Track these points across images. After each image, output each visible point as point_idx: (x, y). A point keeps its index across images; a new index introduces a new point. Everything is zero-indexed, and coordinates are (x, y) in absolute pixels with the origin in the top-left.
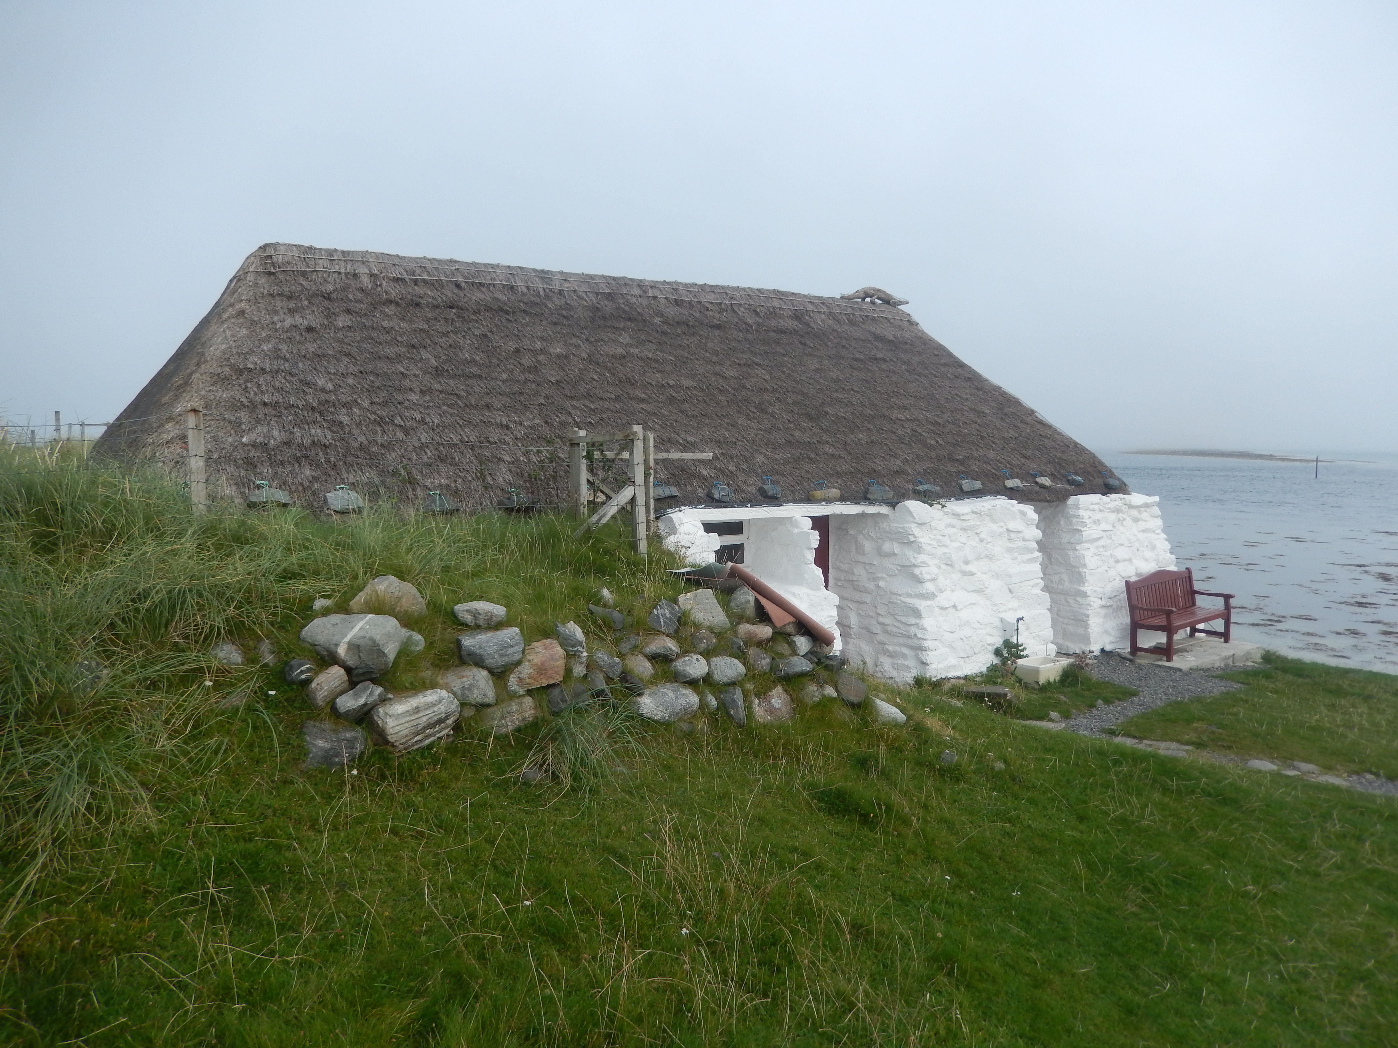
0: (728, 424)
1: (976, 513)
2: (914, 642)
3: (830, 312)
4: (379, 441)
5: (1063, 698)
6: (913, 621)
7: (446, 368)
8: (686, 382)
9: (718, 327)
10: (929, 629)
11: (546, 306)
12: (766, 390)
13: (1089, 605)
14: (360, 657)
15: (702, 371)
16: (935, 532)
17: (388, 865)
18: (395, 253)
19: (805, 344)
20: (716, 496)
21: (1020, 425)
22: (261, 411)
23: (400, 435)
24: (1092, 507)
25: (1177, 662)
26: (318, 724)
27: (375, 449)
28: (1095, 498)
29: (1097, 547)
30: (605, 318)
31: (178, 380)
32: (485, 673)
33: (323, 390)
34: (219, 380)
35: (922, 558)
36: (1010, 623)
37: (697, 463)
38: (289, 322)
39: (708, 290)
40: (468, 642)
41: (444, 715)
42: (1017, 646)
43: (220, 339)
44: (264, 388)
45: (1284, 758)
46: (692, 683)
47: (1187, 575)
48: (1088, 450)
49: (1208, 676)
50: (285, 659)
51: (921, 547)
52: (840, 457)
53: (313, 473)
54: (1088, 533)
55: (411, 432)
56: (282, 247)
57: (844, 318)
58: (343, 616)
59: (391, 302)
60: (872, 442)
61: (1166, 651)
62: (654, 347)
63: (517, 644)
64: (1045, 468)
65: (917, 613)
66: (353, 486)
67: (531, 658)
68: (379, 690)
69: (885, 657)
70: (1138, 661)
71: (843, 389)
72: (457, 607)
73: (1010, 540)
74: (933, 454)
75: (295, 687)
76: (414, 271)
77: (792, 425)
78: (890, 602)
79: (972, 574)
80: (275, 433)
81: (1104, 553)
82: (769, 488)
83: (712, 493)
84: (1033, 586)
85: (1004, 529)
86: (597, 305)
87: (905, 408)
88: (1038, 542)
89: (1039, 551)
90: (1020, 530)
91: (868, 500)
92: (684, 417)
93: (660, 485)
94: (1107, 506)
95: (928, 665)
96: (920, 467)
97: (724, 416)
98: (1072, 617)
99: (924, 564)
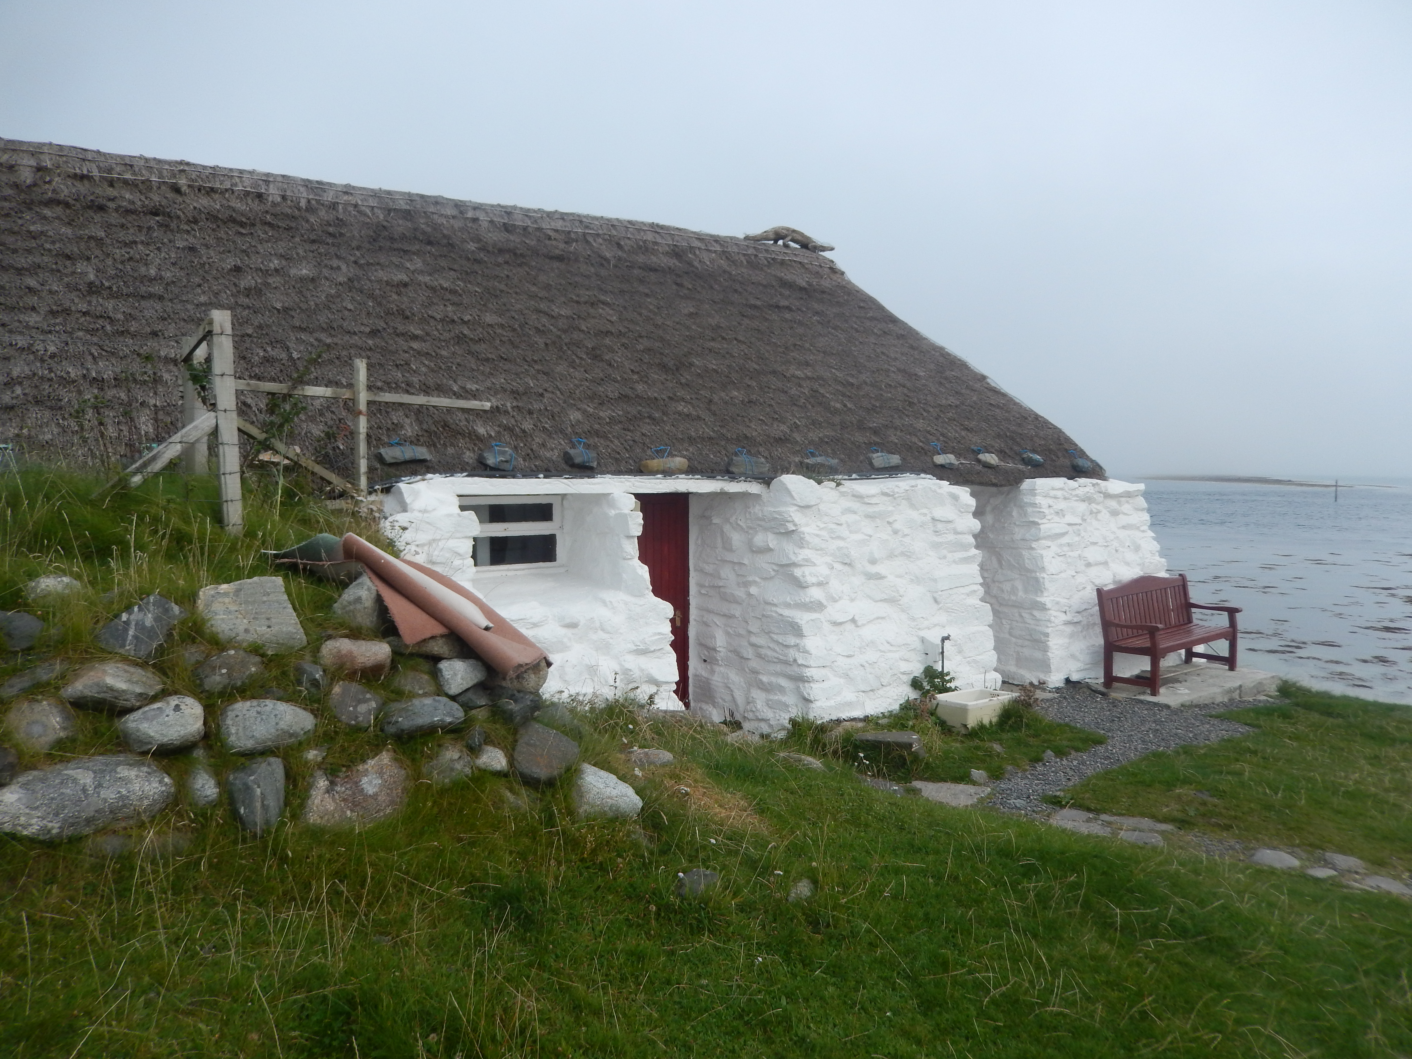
0: (538, 371)
1: (887, 495)
2: (794, 670)
3: (723, 252)
5: (997, 747)
6: (792, 640)
7: (107, 284)
8: (489, 318)
9: (560, 258)
10: (813, 651)
11: (307, 221)
12: (608, 333)
13: (1049, 621)
15: (518, 306)
16: (826, 519)
18: (95, 148)
19: (681, 285)
20: (491, 461)
21: (965, 391)
24: (1053, 493)
25: (1166, 696)
28: (1059, 482)
29: (1061, 546)
30: (392, 239)
35: (805, 553)
36: (932, 644)
39: (557, 216)
42: (942, 675)
45: (1311, 845)
47: (1181, 583)
48: (1052, 424)
49: (1204, 716)
51: (802, 539)
52: (699, 418)
54: (1047, 527)
57: (742, 258)
60: (750, 402)
61: (1151, 682)
62: (457, 276)
64: (992, 443)
65: (797, 630)
69: (759, 691)
70: (1113, 695)
71: (723, 338)
73: (937, 532)
74: (837, 419)
76: (113, 170)
77: (635, 377)
78: (763, 615)
79: (879, 577)
81: (1070, 554)
82: (579, 454)
83: (484, 458)
84: (968, 595)
85: (929, 518)
86: (385, 224)
87: (807, 364)
88: (975, 536)
89: (977, 547)
90: (950, 519)
91: (730, 474)
92: (473, 361)
93: (400, 444)
94: (1074, 493)
95: (811, 702)
96: (814, 435)
97: (535, 362)
98: (1028, 637)
99: (808, 562)
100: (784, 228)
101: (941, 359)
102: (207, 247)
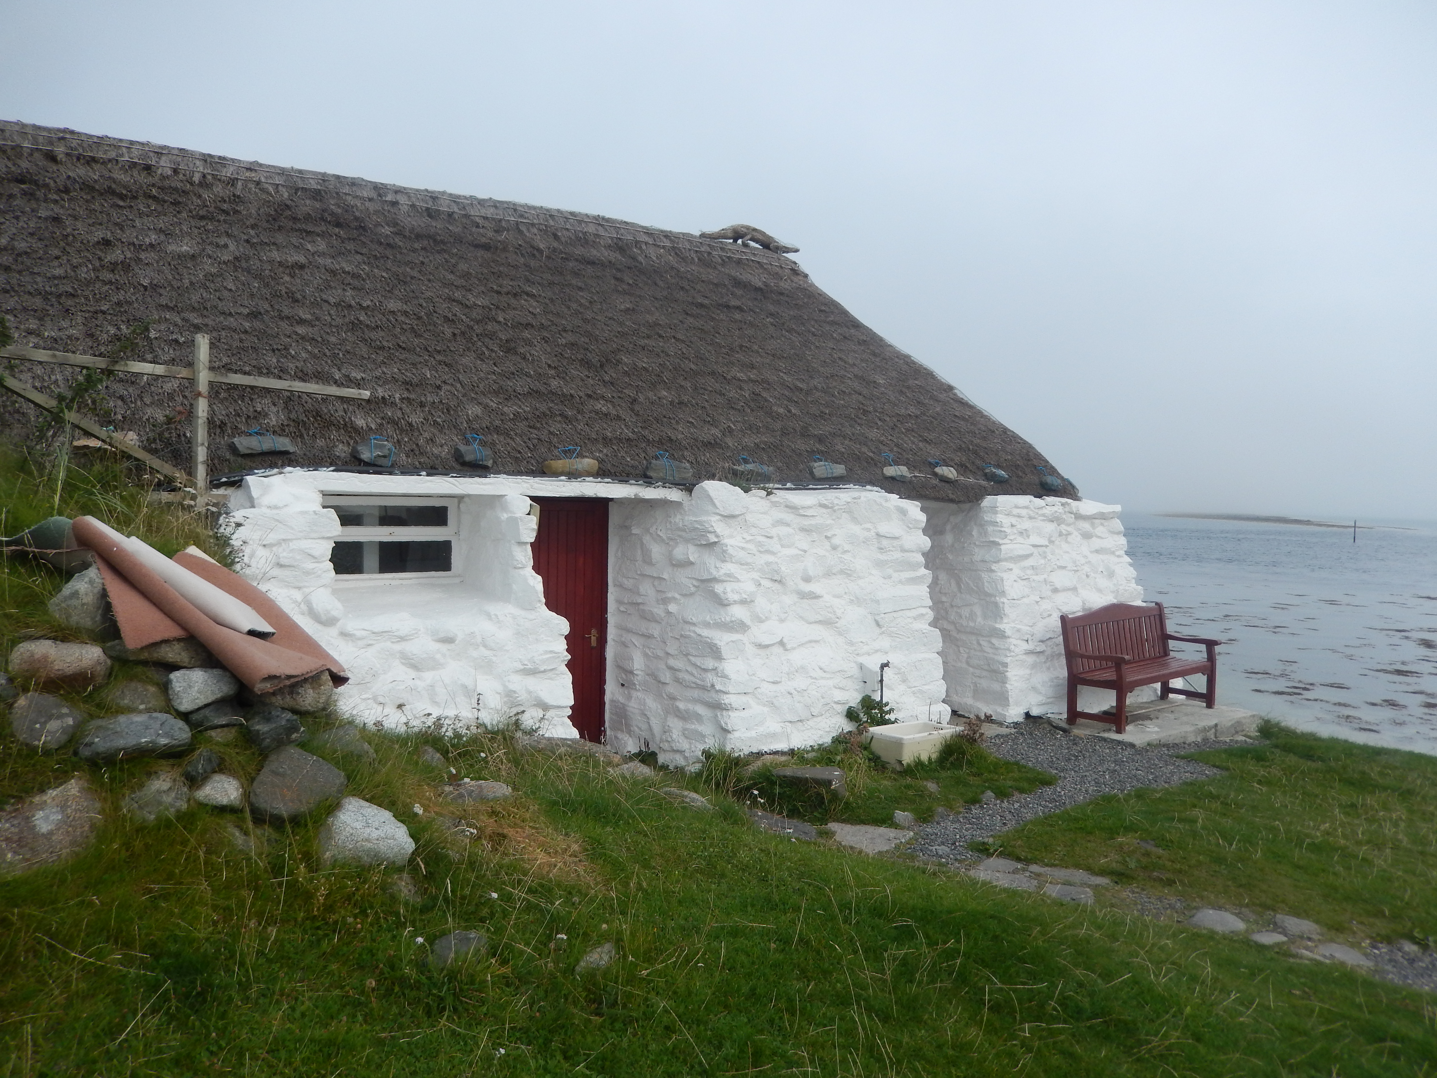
0: (440, 362)
2: (713, 696)
3: (673, 248)
5: (932, 786)
6: (710, 663)
8: (393, 305)
9: (486, 247)
10: (732, 676)
11: (200, 196)
12: (528, 326)
13: (1009, 650)
15: (429, 294)
16: (753, 530)
19: (621, 280)
20: (366, 455)
21: (928, 402)
24: (1015, 511)
25: (1132, 734)
28: (1024, 500)
29: (1024, 569)
30: (294, 219)
35: (728, 568)
36: (871, 671)
37: (347, 406)
42: (880, 705)
45: (1262, 905)
47: (1156, 613)
48: (1022, 439)
49: (1171, 756)
51: (724, 551)
52: (618, 418)
54: (1009, 547)
57: (694, 255)
60: (681, 403)
61: (1116, 718)
62: (364, 260)
64: (952, 456)
65: (715, 652)
69: (676, 720)
70: (1076, 731)
71: (660, 336)
73: (880, 549)
74: (778, 425)
77: (552, 372)
78: (682, 636)
79: (814, 596)
81: (1035, 577)
82: (472, 451)
83: (358, 452)
84: (915, 619)
85: (873, 533)
86: (289, 202)
88: (925, 555)
89: (927, 567)
90: (897, 535)
91: (647, 479)
92: (365, 349)
93: (260, 434)
94: (1040, 512)
95: (729, 732)
96: (750, 440)
97: (439, 352)
98: (986, 667)
99: (731, 577)
100: (743, 226)
101: (906, 367)
102: (75, 218)
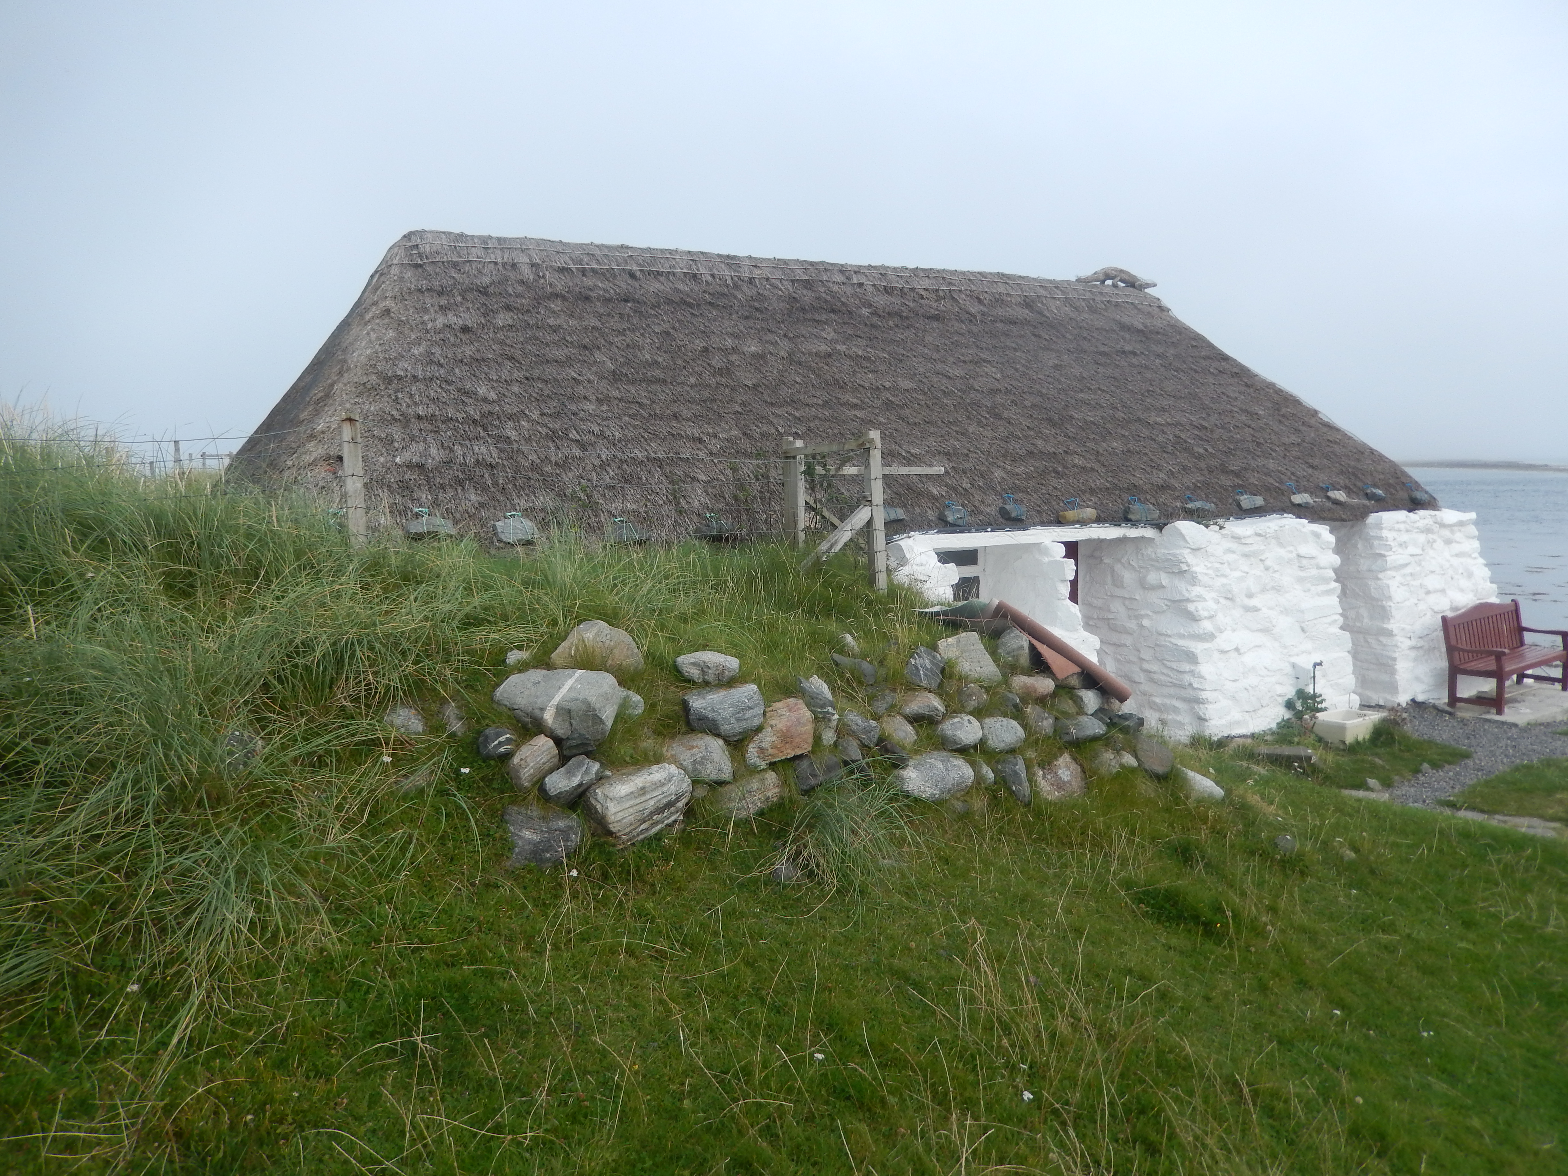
0: (957, 432)
1: (1260, 535)
2: (1189, 693)
3: (1065, 298)
4: (553, 459)
5: (1378, 761)
6: (1187, 667)
7: (624, 372)
8: (904, 384)
9: (936, 318)
10: (1207, 676)
11: (735, 297)
12: (998, 391)
13: (1396, 646)
14: (571, 725)
15: (921, 370)
16: (1212, 559)
17: (628, 999)
18: (557, 239)
19: (1039, 336)
20: (950, 519)
21: (1303, 428)
22: (415, 426)
23: (577, 452)
24: (1397, 526)
25: (1509, 715)
26: (523, 810)
27: (548, 469)
28: (1401, 515)
29: (1404, 576)
30: (803, 310)
31: (317, 392)
32: (721, 742)
33: (485, 400)
34: (366, 390)
35: (1197, 590)
36: (1304, 669)
37: (924, 480)
38: (440, 321)
39: (922, 274)
40: (698, 703)
41: (674, 797)
42: (1314, 696)
43: (364, 344)
44: (417, 398)
46: (963, 751)
47: (1513, 608)
48: (1386, 457)
49: (1553, 733)
50: (477, 727)
51: (1196, 578)
52: (1092, 469)
53: (479, 498)
54: (1394, 557)
55: (590, 448)
56: (429, 235)
57: (1083, 304)
58: (544, 672)
59: (557, 295)
60: (1129, 451)
61: (1497, 702)
62: (863, 342)
63: (757, 705)
64: (1337, 479)
65: (1192, 658)
66: (528, 513)
67: (773, 722)
68: (596, 767)
69: (1151, 711)
70: (1460, 714)
71: (1089, 389)
72: (680, 660)
73: (1301, 568)
74: (1202, 465)
75: (492, 762)
76: (581, 260)
77: (1032, 433)
78: (1157, 645)
79: (1256, 610)
80: (433, 451)
81: (1413, 583)
82: (1011, 509)
83: (944, 516)
84: (1330, 624)
85: (1294, 555)
86: (795, 295)
87: (1164, 410)
88: (1335, 571)
89: (1336, 581)
90: (1314, 555)
91: (1130, 521)
94: (1415, 525)
95: (1206, 721)
96: (1188, 480)
97: (952, 423)
98: (1374, 661)
99: (1200, 598)
101: (1276, 397)
